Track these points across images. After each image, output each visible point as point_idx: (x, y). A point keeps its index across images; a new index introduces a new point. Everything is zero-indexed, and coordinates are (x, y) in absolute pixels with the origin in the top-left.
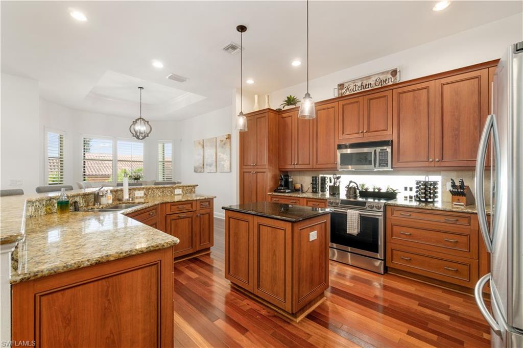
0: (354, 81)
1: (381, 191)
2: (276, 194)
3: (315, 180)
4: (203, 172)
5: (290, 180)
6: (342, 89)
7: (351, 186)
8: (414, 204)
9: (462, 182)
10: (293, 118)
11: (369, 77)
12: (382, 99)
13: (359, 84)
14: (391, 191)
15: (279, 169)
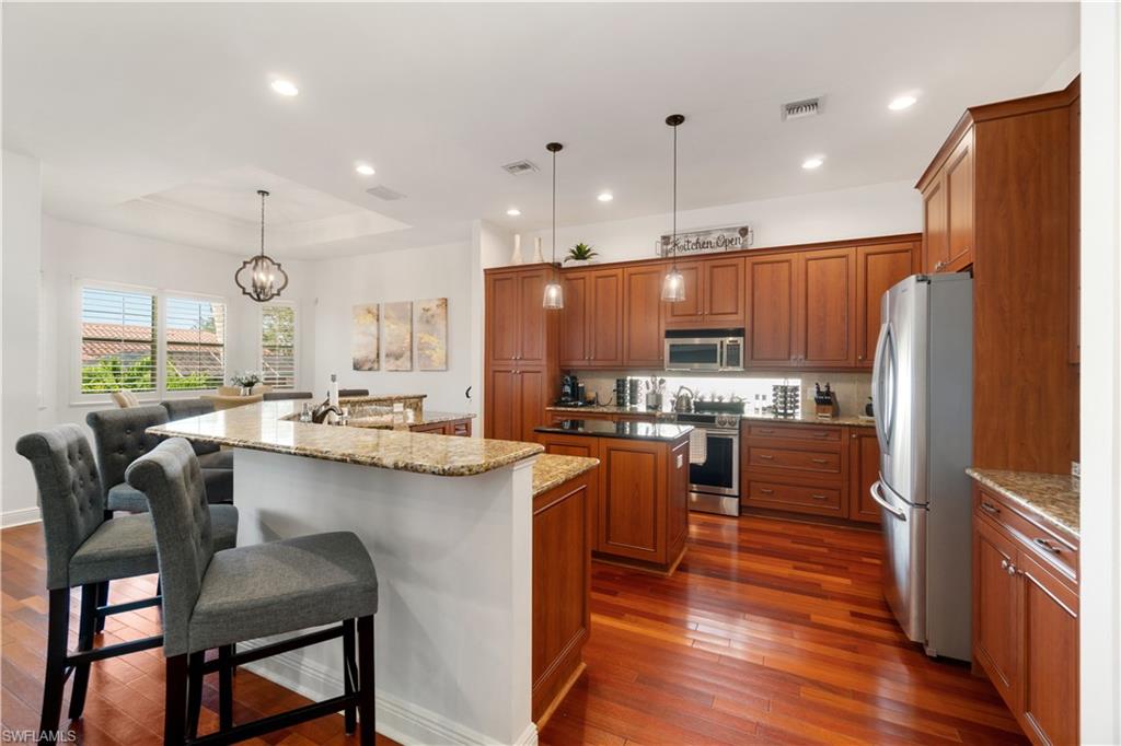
0: (686, 235)
1: (723, 401)
2: (559, 409)
3: (621, 385)
4: (378, 370)
5: (580, 385)
6: (667, 244)
7: (681, 394)
8: (770, 416)
9: (828, 387)
10: (587, 282)
11: (708, 233)
12: (729, 268)
13: (694, 240)
14: (736, 401)
15: (560, 366)
